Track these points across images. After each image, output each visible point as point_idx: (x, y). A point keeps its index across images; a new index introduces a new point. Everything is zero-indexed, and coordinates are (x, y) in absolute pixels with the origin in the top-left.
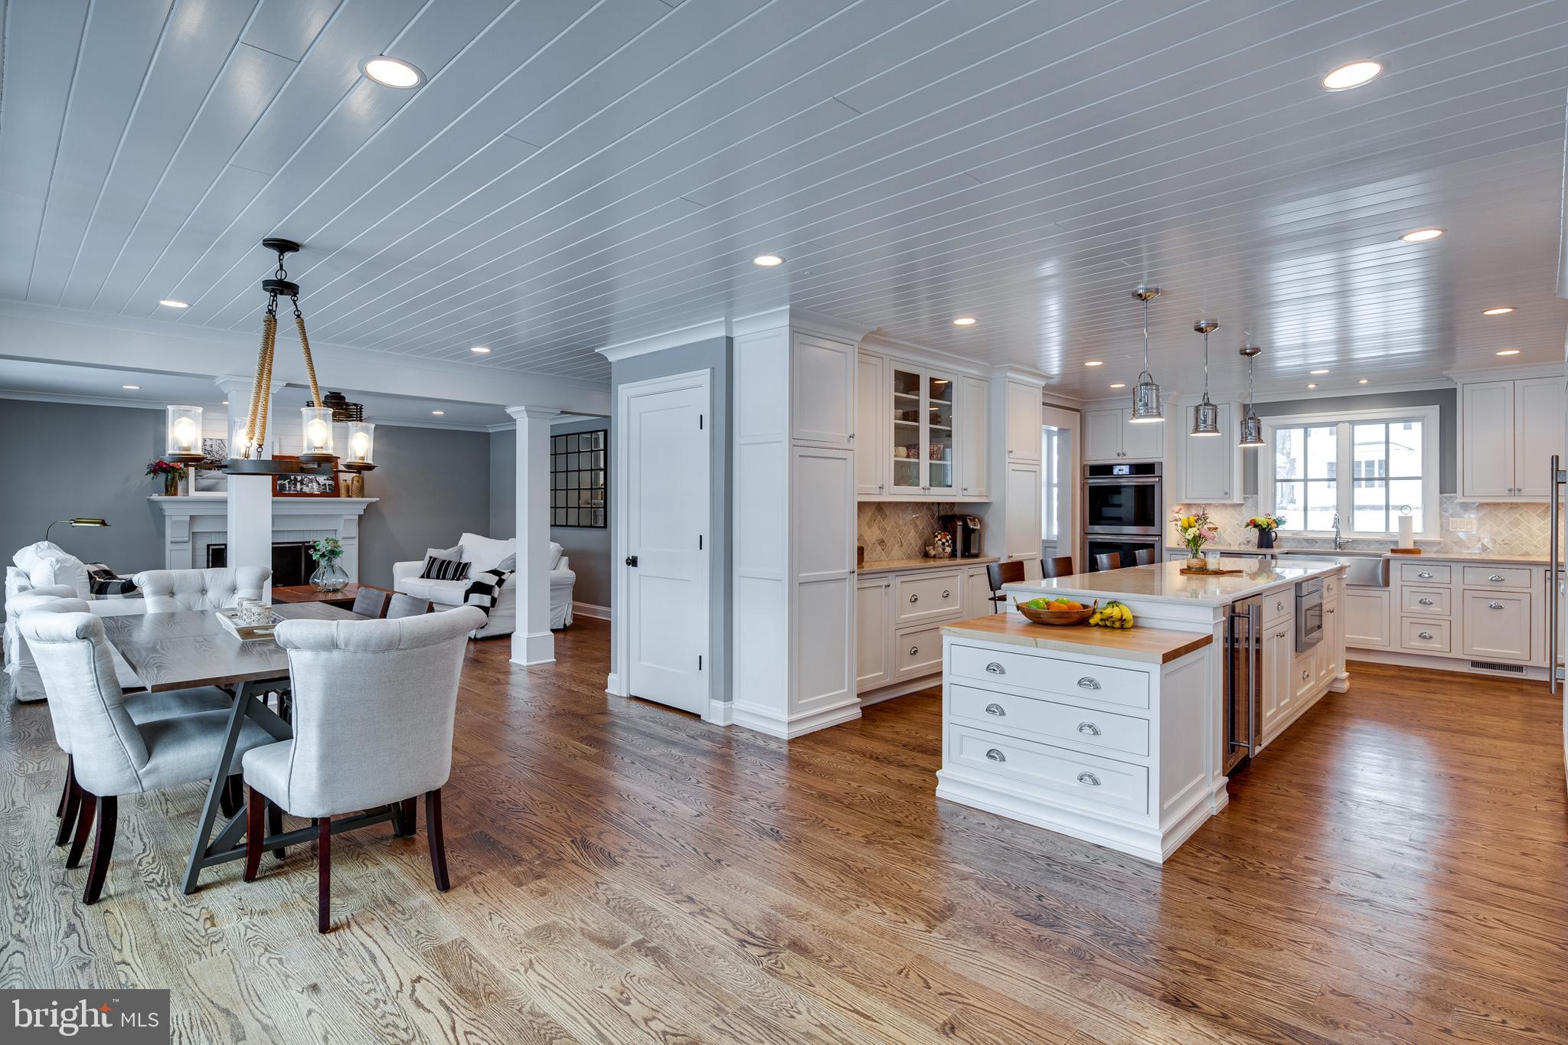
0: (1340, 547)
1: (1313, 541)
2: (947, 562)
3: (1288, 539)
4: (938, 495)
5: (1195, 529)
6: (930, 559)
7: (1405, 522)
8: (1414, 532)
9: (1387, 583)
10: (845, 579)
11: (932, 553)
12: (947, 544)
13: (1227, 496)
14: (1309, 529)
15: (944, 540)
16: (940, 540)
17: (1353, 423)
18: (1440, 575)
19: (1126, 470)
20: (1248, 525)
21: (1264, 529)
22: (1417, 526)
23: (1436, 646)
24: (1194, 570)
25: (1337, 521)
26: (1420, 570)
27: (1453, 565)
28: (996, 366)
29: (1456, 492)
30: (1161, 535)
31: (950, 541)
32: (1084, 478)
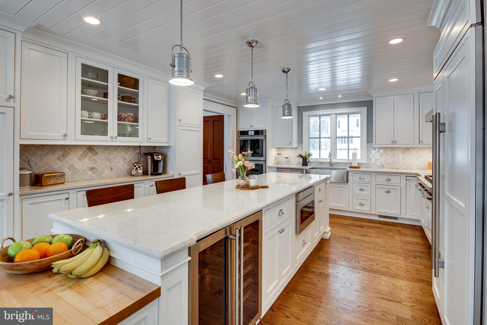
0: (331, 165)
1: (322, 163)
2: (140, 178)
3: (313, 162)
4: (126, 142)
5: (241, 162)
7: (354, 155)
8: (358, 159)
9: (347, 182)
10: (4, 200)
11: (133, 173)
12: (139, 168)
13: (291, 144)
14: (321, 158)
16: (135, 166)
17: (337, 114)
18: (367, 178)
19: (253, 133)
20: (299, 156)
21: (304, 158)
22: (359, 157)
23: (365, 209)
25: (330, 154)
26: (360, 176)
27: (372, 174)
29: (373, 143)
30: (266, 161)
32: (238, 136)
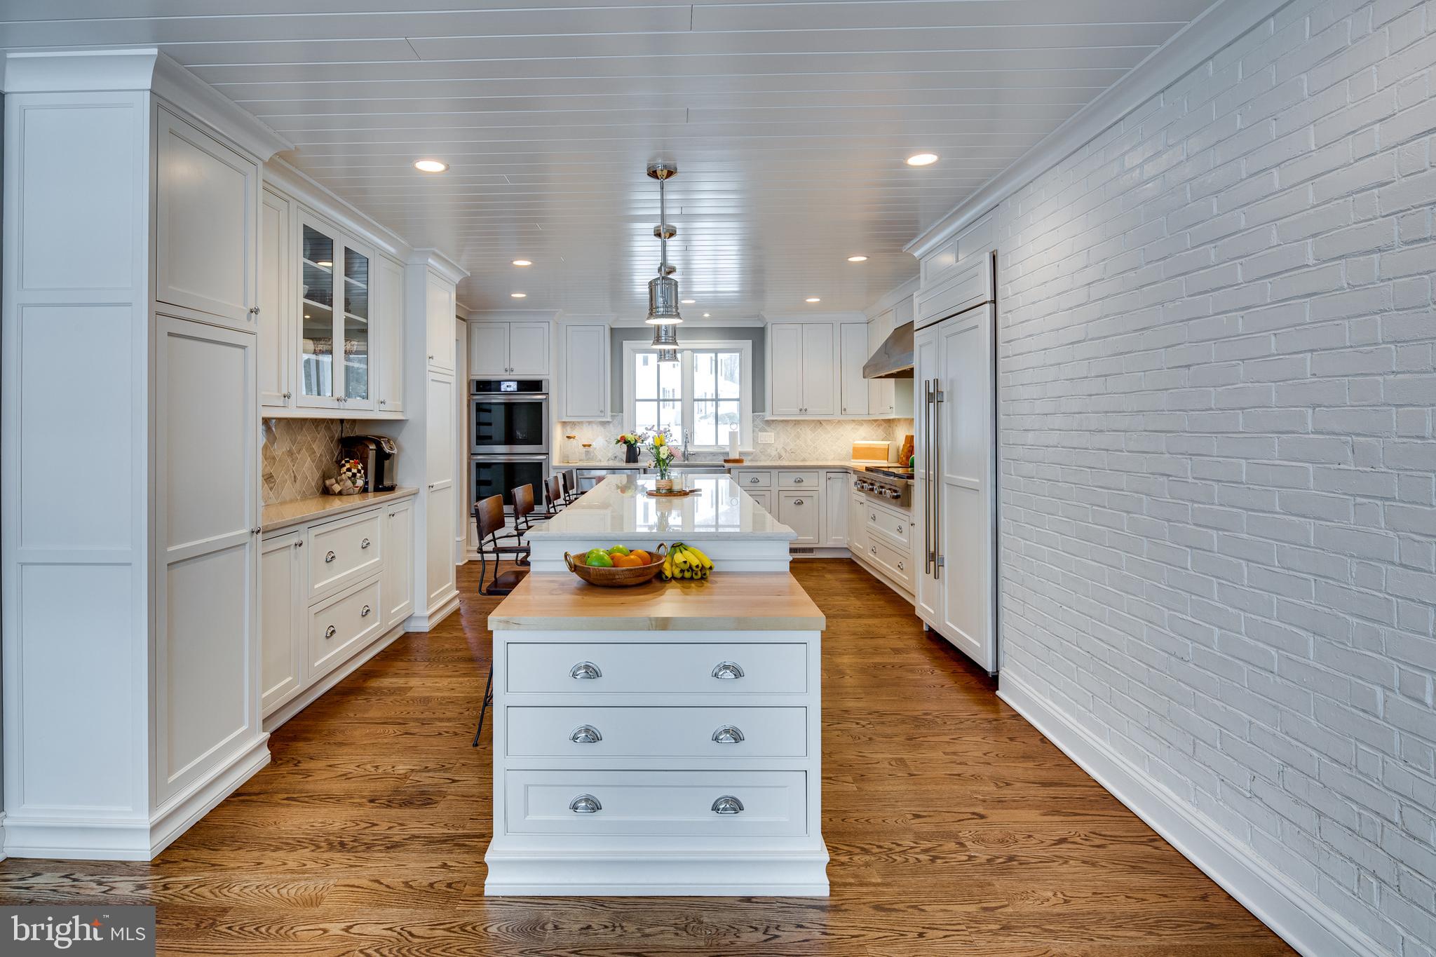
0: (687, 459)
2: (356, 501)
4: (355, 409)
6: (331, 497)
10: (244, 544)
11: (337, 488)
12: (358, 475)
13: (600, 414)
15: (354, 471)
16: (349, 470)
17: (694, 351)
18: (763, 479)
19: (514, 386)
20: (618, 441)
21: (631, 445)
24: (664, 491)
25: (683, 437)
26: (751, 476)
27: (771, 471)
28: (415, 249)
29: (764, 412)
30: (548, 454)
31: (362, 471)
